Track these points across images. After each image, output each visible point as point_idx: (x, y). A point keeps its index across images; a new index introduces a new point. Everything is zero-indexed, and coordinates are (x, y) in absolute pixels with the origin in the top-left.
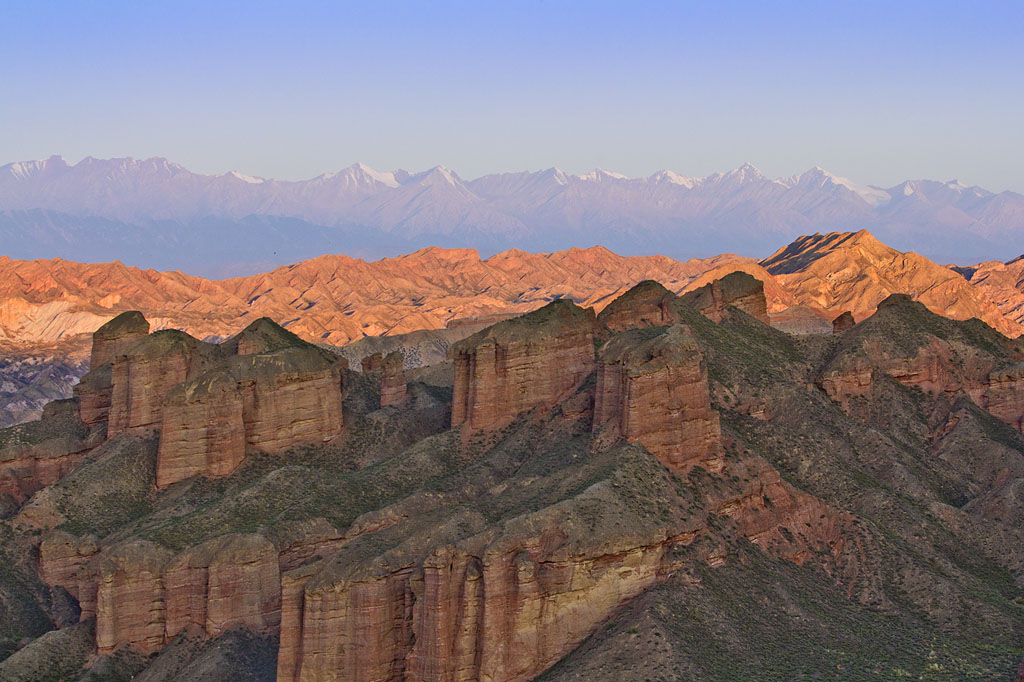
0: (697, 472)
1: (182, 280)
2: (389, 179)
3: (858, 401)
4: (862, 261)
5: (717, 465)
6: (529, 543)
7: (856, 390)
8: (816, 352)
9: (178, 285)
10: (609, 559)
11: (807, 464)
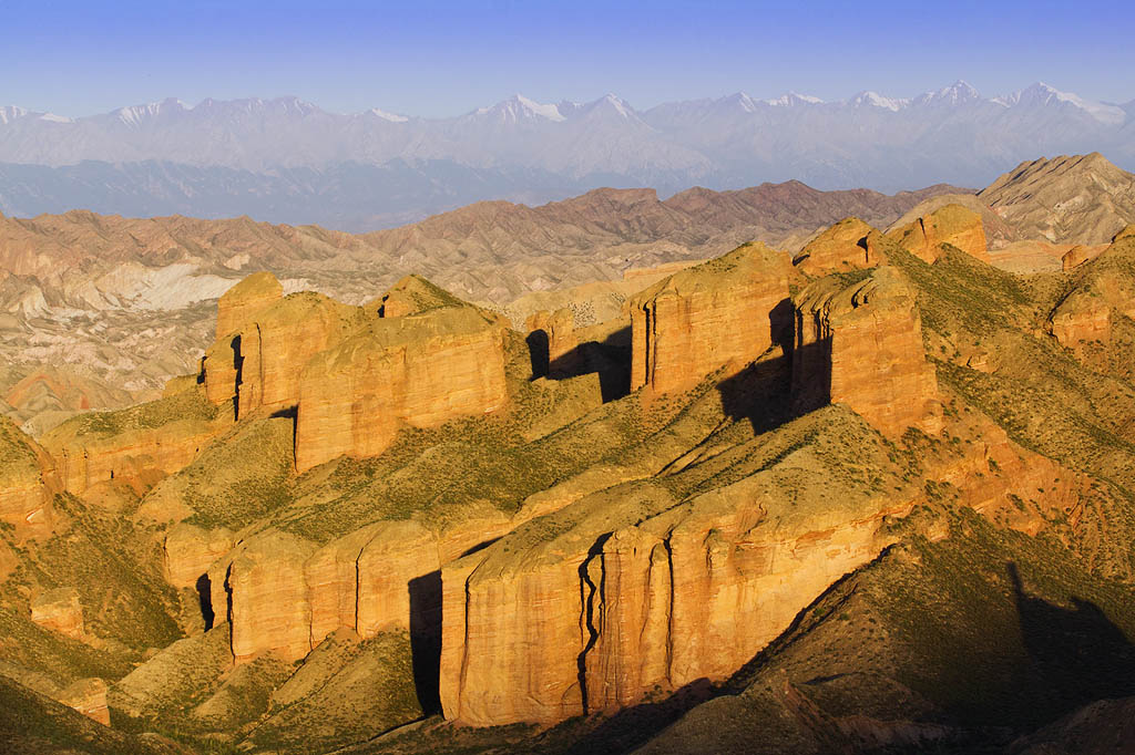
0: (913, 434)
1: (318, 234)
2: (552, 111)
3: (1095, 347)
4: (1094, 188)
5: (933, 426)
6: (723, 521)
7: (1090, 334)
8: (1045, 292)
9: (315, 241)
10: (814, 536)
11: (1037, 420)
